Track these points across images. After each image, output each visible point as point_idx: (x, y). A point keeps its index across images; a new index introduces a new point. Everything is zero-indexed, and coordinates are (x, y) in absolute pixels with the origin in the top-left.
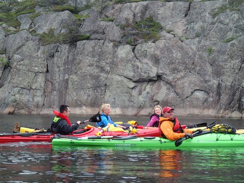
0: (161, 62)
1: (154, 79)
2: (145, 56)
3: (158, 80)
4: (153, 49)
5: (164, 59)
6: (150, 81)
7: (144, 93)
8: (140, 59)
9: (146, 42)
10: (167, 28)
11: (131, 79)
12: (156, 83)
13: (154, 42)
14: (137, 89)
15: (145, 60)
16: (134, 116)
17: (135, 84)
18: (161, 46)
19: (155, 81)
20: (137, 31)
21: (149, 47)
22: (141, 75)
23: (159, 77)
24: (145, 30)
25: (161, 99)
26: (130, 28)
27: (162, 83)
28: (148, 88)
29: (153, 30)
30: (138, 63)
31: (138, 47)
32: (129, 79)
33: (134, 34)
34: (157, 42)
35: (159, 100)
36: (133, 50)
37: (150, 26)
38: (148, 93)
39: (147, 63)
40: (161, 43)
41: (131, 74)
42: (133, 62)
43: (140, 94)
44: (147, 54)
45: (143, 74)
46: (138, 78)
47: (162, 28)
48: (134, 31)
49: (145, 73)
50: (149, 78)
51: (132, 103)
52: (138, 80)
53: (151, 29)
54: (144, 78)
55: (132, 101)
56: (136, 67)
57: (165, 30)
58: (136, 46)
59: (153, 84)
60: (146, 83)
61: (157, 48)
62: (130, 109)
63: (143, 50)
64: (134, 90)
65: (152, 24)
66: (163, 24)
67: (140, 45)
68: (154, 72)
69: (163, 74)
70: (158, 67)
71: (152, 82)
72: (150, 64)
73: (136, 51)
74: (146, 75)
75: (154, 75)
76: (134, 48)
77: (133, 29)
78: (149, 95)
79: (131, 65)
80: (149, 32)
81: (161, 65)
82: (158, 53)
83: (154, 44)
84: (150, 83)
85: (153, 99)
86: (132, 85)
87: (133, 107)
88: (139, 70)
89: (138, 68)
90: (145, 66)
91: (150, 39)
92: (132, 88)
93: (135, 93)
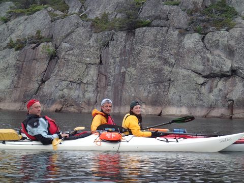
0: (237, 54)
1: (229, 74)
2: (217, 47)
3: (232, 75)
4: (226, 39)
5: (239, 51)
6: (223, 76)
7: (216, 90)
8: (211, 50)
9: (218, 30)
10: (242, 14)
11: (200, 74)
12: (230, 79)
13: (227, 31)
14: (207, 86)
15: (217, 52)
16: (203, 117)
17: (205, 79)
18: (237, 36)
19: (229, 77)
20: (207, 17)
21: (222, 36)
22: (212, 69)
23: (234, 72)
24: (216, 16)
25: (237, 98)
26: (198, 14)
27: (237, 79)
28: (221, 84)
29: (226, 16)
30: (209, 55)
31: (209, 36)
32: (197, 73)
33: (203, 21)
34: (231, 31)
35: (234, 98)
36: (203, 39)
37: (222, 12)
38: (220, 90)
39: (219, 56)
40: (236, 32)
41: (200, 68)
42: (202, 54)
43: (211, 91)
44: (220, 44)
45: (214, 68)
46: (208, 73)
47: (236, 14)
48: (203, 18)
49: (217, 66)
50: (222, 72)
51: (201, 102)
52: (209, 75)
53: (223, 15)
54: (215, 72)
55: (201, 100)
56: (206, 60)
57: (240, 16)
58: (206, 34)
59: (226, 80)
60: (218, 79)
61: (231, 37)
62: (198, 109)
63: (214, 40)
64: (203, 87)
65: (225, 9)
66: (237, 9)
67: (211, 33)
68: (227, 65)
69: (239, 68)
70: (232, 60)
71: (225, 78)
72: (223, 56)
73: (206, 41)
74: (218, 69)
75: (228, 69)
76: (204, 37)
77: (203, 15)
78: (221, 93)
79: (200, 57)
80: (221, 18)
81: (236, 58)
82: (232, 43)
83: (227, 33)
84: (223, 79)
85: (226, 98)
86: (201, 80)
87: (202, 106)
88: (210, 63)
89: (208, 60)
90: (217, 58)
91: (222, 26)
92: (202, 84)
93: (204, 90)
